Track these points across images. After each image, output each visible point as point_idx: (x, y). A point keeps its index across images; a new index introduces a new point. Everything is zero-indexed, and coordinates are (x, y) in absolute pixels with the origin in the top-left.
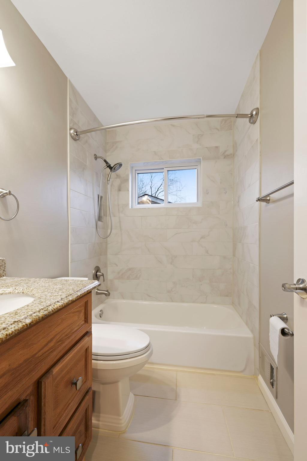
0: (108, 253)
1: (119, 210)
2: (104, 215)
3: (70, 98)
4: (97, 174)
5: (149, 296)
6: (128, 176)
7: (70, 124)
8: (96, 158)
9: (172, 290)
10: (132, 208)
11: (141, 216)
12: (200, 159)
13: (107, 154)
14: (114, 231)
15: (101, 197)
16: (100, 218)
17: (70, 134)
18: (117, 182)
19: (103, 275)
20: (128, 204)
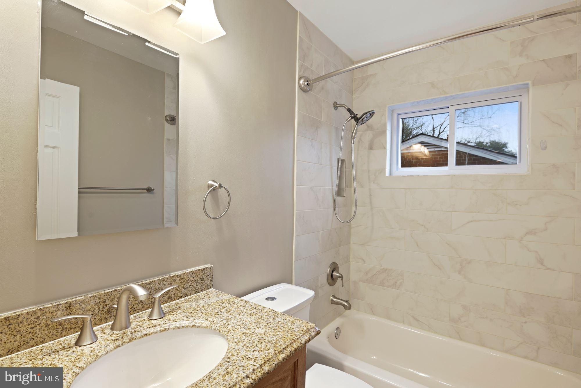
0: (351, 242)
1: (369, 177)
2: (347, 186)
3: (300, 37)
4: (337, 129)
5: (417, 320)
6: (385, 126)
7: (299, 72)
8: (336, 106)
9: (459, 319)
10: (390, 175)
11: (406, 189)
12: (528, 84)
13: (354, 96)
14: (360, 209)
15: (343, 161)
16: (340, 192)
17: (300, 85)
18: (369, 136)
19: (341, 277)
20: (384, 170)
